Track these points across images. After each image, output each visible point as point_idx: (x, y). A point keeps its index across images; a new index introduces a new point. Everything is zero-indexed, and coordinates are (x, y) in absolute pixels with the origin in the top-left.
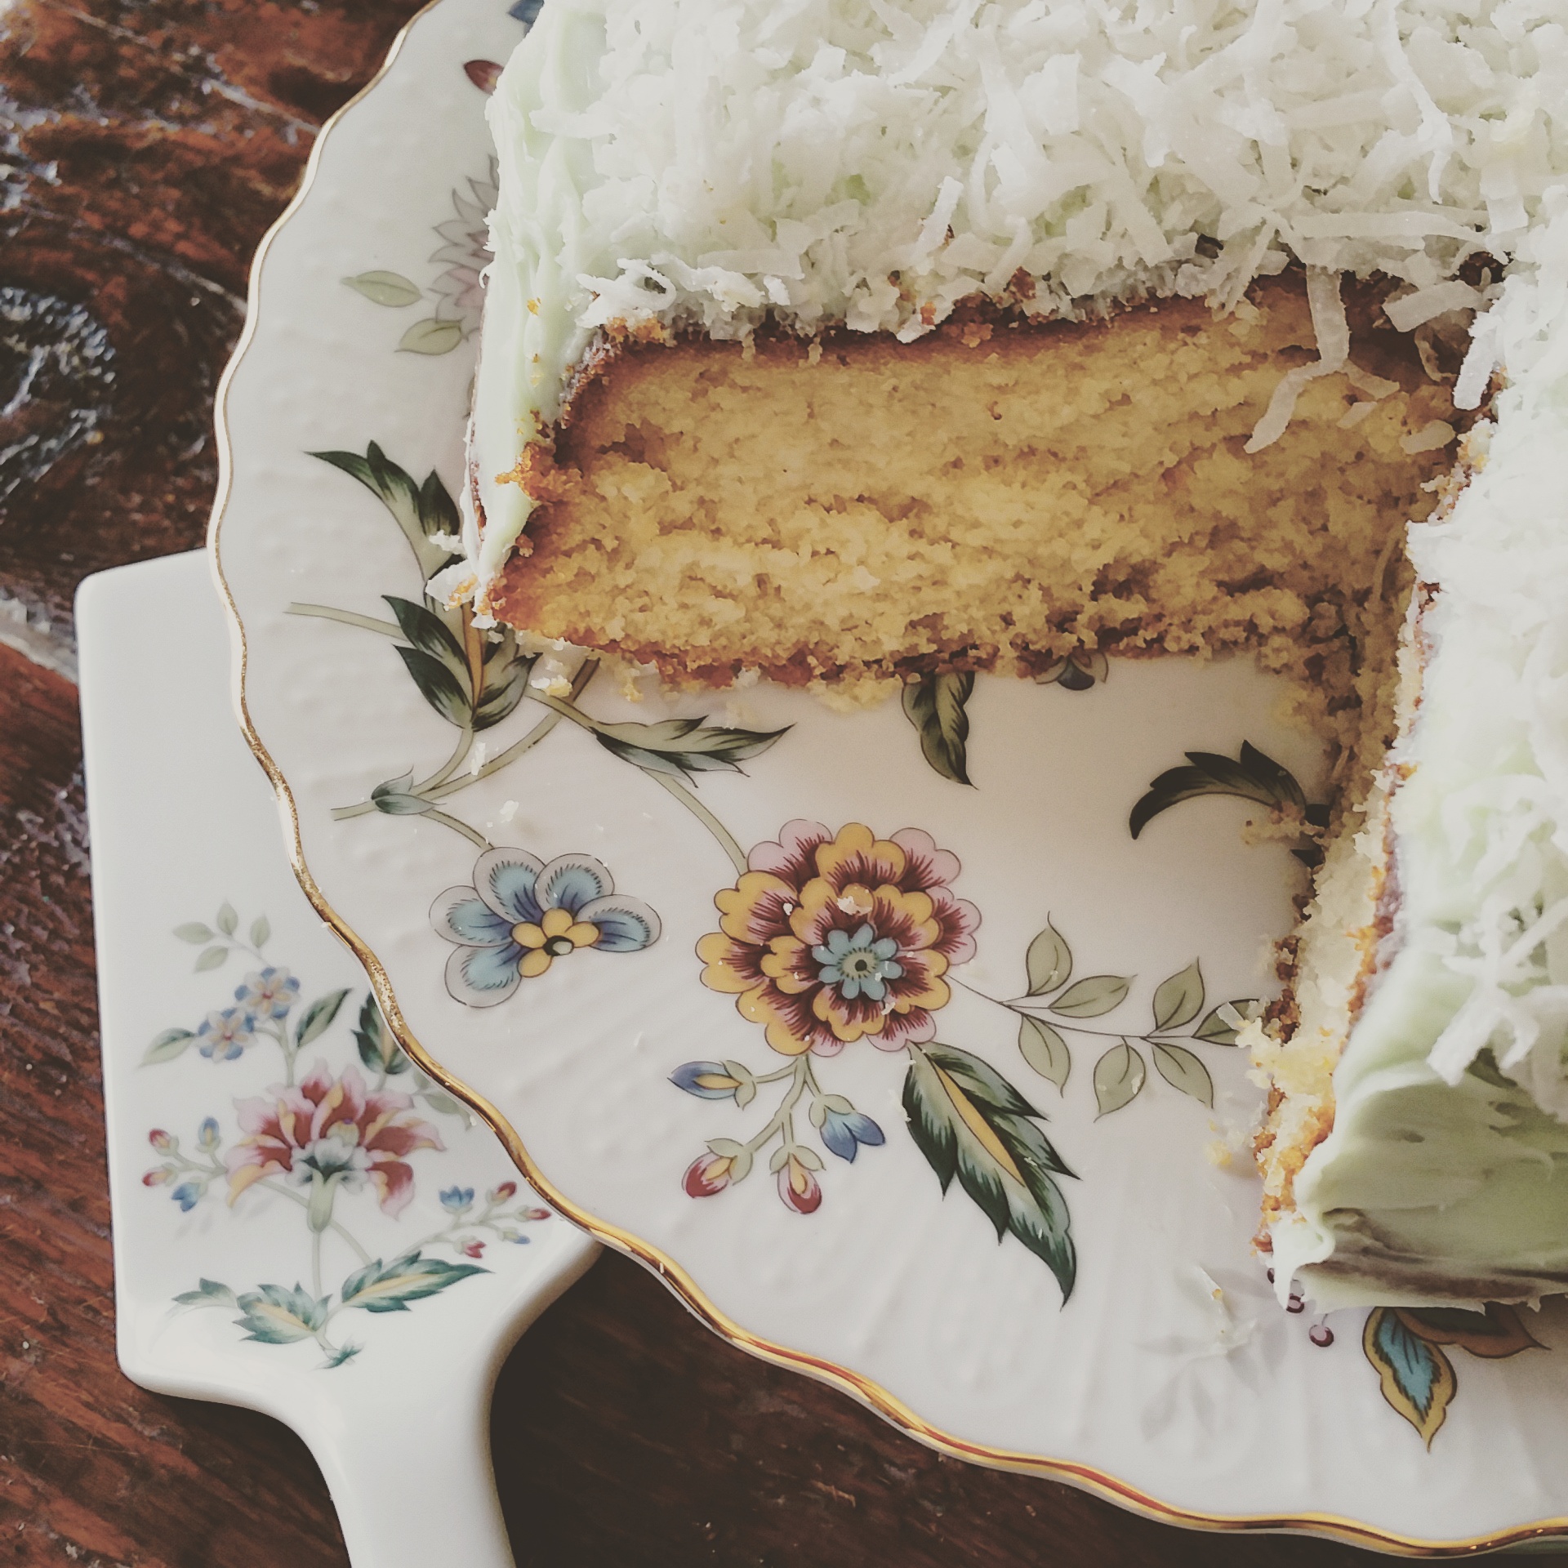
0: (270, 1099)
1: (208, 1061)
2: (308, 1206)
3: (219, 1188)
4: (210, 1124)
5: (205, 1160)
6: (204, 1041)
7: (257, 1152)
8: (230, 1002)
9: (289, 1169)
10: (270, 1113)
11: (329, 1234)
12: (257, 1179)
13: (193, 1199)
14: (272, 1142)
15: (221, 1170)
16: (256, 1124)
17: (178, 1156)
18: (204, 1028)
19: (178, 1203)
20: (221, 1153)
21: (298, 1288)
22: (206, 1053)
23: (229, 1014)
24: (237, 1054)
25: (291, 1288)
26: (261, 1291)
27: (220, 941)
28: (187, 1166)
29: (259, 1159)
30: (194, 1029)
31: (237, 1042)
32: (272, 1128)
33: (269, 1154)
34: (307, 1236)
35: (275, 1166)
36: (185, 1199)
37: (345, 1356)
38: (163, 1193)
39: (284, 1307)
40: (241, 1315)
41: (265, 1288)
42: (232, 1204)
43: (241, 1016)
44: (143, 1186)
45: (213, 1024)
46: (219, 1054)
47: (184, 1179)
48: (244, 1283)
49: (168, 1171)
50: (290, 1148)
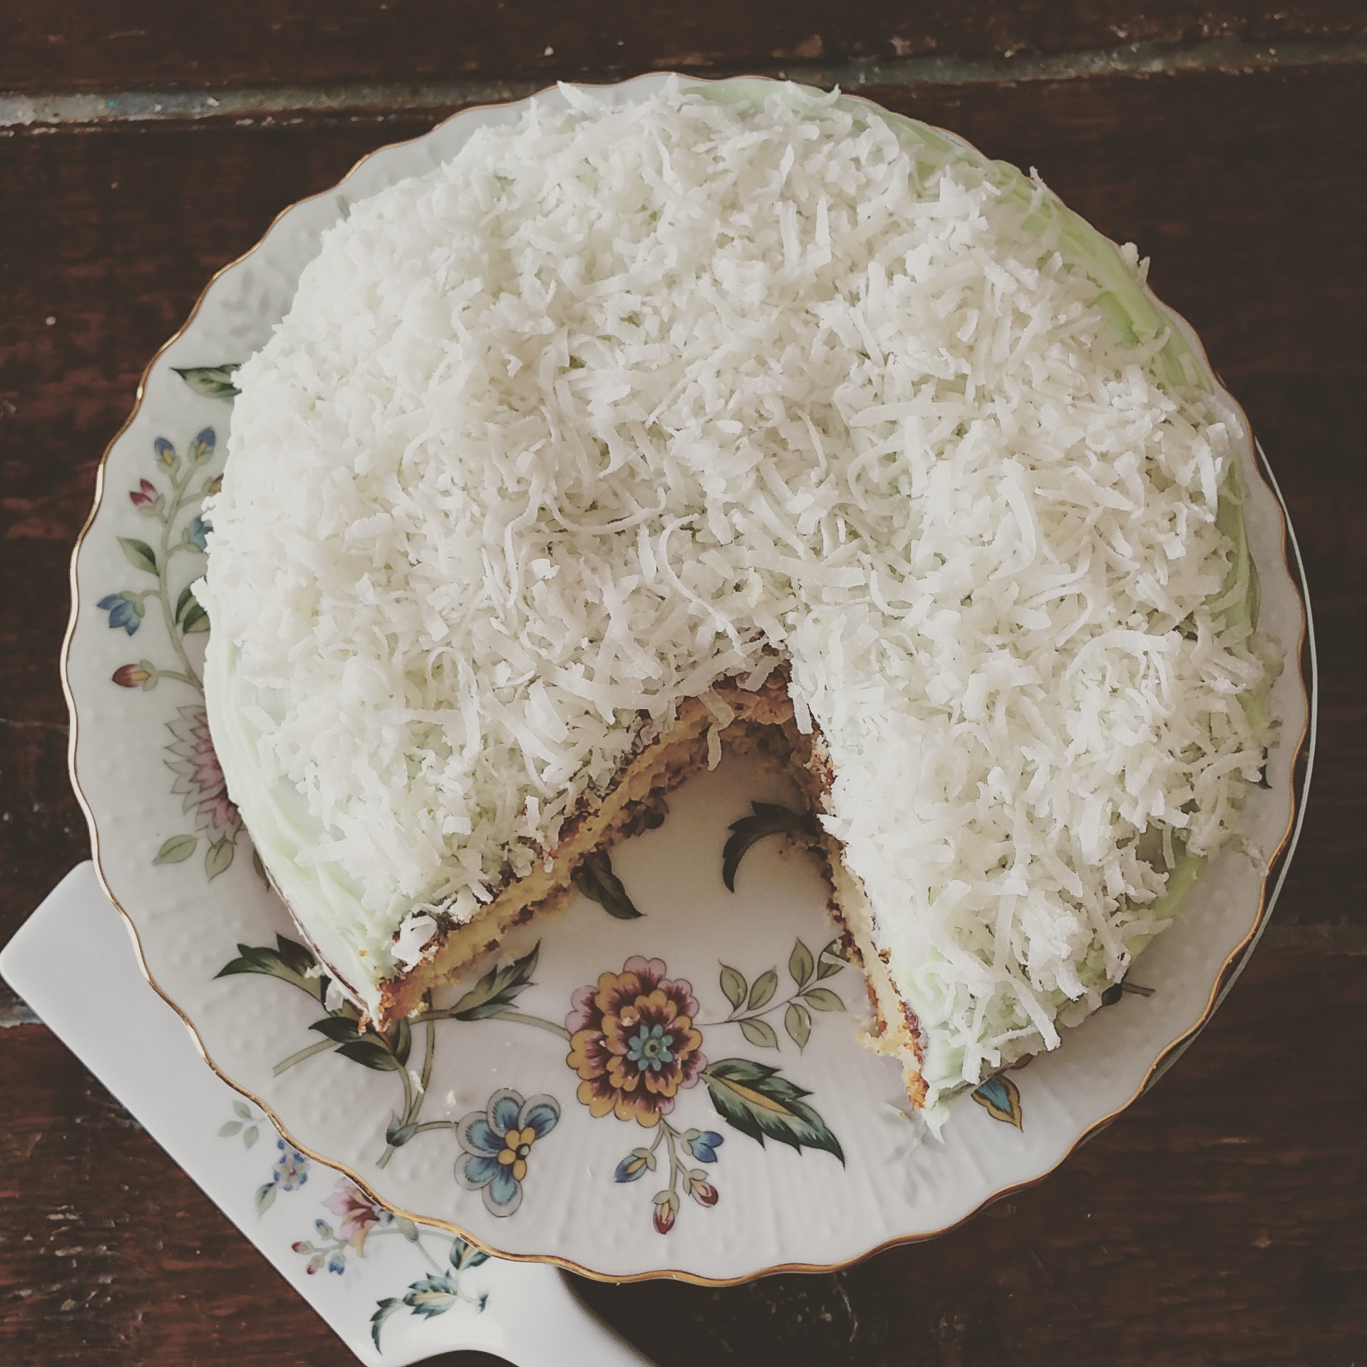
0: (340, 1190)
1: (292, 1192)
2: (401, 1231)
3: (349, 1251)
4: (319, 1224)
5: (331, 1243)
6: (282, 1183)
7: (353, 1223)
8: (279, 1154)
9: (377, 1219)
10: (346, 1197)
11: (422, 1238)
12: (366, 1235)
13: (340, 1265)
14: (359, 1212)
15: (344, 1243)
16: (344, 1208)
17: (317, 1250)
18: (276, 1177)
19: (335, 1273)
20: (337, 1233)
21: (429, 1277)
22: (288, 1189)
23: (283, 1160)
24: (304, 1179)
25: (425, 1278)
26: (411, 1290)
27: (247, 1125)
28: (325, 1251)
29: (359, 1225)
30: (271, 1180)
31: (300, 1172)
32: (353, 1205)
33: (362, 1219)
34: (413, 1246)
35: (369, 1222)
36: (336, 1268)
37: (483, 1300)
38: (323, 1272)
39: (430, 1290)
40: (412, 1309)
41: (413, 1286)
42: (362, 1255)
43: (290, 1157)
44: (310, 1276)
45: (279, 1170)
46: (295, 1185)
47: (328, 1259)
48: (401, 1292)
49: (317, 1261)
50: (370, 1208)
